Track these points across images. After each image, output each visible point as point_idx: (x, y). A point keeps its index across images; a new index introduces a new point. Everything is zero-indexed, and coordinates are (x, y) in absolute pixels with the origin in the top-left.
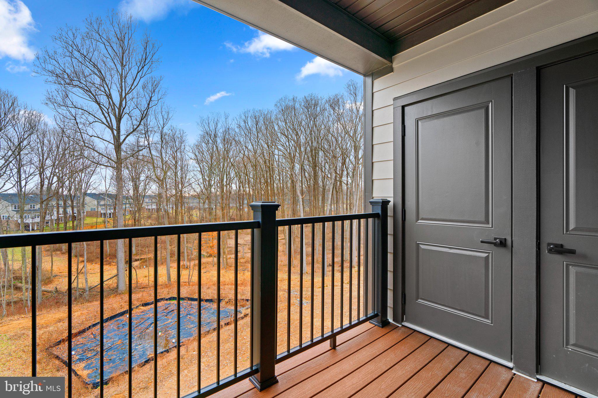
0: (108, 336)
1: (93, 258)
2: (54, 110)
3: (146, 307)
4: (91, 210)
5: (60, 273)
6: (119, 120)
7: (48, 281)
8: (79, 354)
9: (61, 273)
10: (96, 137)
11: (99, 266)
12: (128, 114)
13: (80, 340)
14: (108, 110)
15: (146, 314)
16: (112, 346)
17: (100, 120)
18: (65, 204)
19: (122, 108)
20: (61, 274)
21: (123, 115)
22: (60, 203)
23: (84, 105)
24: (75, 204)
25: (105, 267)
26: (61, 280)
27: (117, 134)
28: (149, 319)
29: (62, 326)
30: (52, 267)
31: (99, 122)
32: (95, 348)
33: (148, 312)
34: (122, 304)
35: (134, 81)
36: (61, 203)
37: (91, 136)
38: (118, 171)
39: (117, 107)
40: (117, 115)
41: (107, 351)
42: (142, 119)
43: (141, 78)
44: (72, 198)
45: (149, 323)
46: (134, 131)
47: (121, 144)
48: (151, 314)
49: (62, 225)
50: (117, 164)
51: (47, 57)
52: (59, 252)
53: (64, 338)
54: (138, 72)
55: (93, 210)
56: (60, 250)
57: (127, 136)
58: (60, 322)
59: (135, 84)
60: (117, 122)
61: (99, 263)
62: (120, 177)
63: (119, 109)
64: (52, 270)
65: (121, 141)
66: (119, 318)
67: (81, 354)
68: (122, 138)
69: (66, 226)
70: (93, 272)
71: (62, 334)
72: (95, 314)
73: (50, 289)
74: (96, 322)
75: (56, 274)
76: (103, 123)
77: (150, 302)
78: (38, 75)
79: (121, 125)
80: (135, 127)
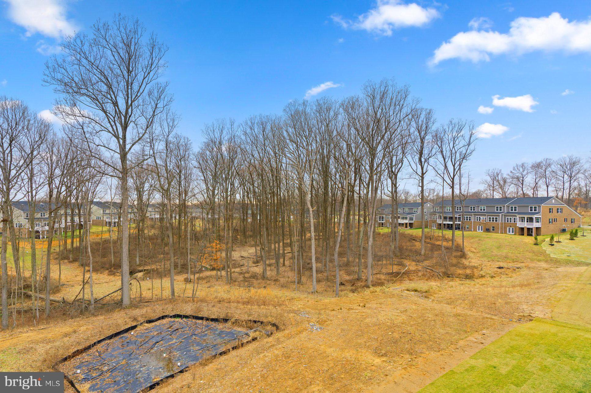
1: (98, 268)
4: (97, 219)
6: (125, 128)
7: (56, 290)
10: (103, 146)
12: (134, 122)
14: (114, 118)
17: (106, 129)
18: (72, 212)
19: (128, 117)
20: (68, 283)
21: (129, 123)
22: (68, 212)
23: (91, 114)
24: (81, 213)
26: (68, 289)
27: (123, 143)
30: (60, 276)
31: (105, 131)
34: (127, 320)
35: (140, 87)
37: (98, 146)
38: (123, 182)
39: (123, 115)
40: (123, 123)
42: (147, 128)
43: (147, 84)
44: (79, 206)
46: (139, 139)
47: (127, 153)
49: (69, 234)
50: (123, 174)
51: (57, 66)
52: (66, 261)
53: (70, 354)
54: (144, 78)
55: (99, 219)
56: (68, 258)
57: (133, 145)
58: (66, 337)
59: (141, 90)
60: (123, 130)
62: (126, 187)
63: (125, 117)
64: (60, 279)
65: (127, 150)
68: (128, 147)
69: (74, 234)
70: (98, 282)
71: (68, 350)
72: (100, 329)
73: (57, 299)
74: (101, 338)
75: (63, 283)
76: (109, 132)
77: (154, 318)
78: (48, 84)
79: (127, 133)
80: (141, 135)
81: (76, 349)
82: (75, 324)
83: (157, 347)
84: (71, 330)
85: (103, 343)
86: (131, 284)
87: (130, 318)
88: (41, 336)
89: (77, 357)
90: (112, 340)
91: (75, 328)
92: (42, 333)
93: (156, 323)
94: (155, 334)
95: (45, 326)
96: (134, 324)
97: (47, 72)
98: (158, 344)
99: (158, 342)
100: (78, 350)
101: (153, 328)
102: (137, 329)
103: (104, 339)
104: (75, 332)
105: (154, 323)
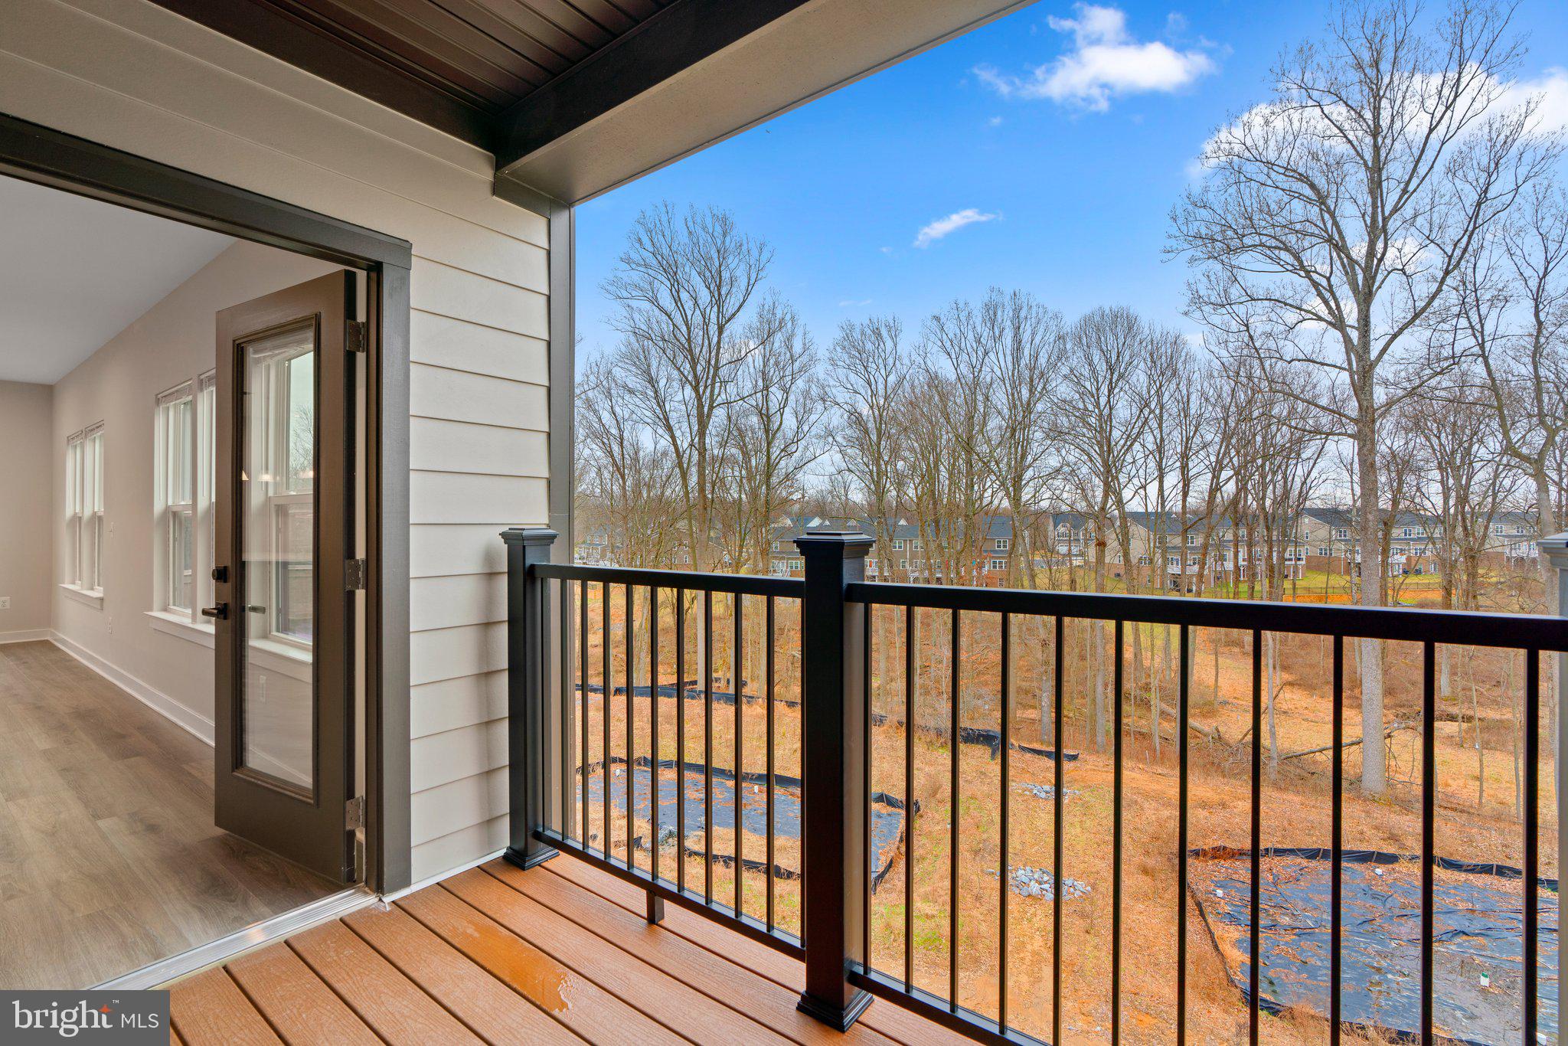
0: (1310, 899)
1: (1315, 681)
2: (1202, 322)
3: (1449, 872)
4: (1321, 554)
5: (1235, 698)
6: (1365, 298)
7: (1210, 710)
8: (1232, 904)
9: (1238, 699)
10: (1303, 360)
11: (1331, 706)
12: (1402, 270)
13: (1241, 871)
14: (1328, 279)
15: (1444, 892)
16: (1317, 930)
17: (1312, 313)
18: (1250, 534)
19: (1375, 261)
20: (1236, 701)
21: (1379, 278)
22: (1241, 534)
23: (1272, 287)
24: (1274, 538)
25: (1348, 713)
26: (1233, 714)
27: (1359, 338)
28: (1450, 915)
29: (1206, 818)
30: (1216, 681)
31: (1312, 319)
32: (1272, 911)
33: (1452, 891)
34: (1365, 829)
35: (1417, 162)
36: (1243, 532)
37: (1290, 362)
38: (1364, 445)
39: (1359, 265)
40: (1360, 283)
41: (1299, 936)
42: (1447, 273)
43: (1443, 144)
44: (1269, 521)
45: (1451, 929)
46: (1416, 316)
47: (1372, 366)
48: (1462, 901)
49: (1244, 587)
50: (1360, 425)
51: (1190, 208)
52: (1236, 650)
53: (1206, 848)
54: (1431, 131)
55: (1326, 554)
56: (1239, 644)
57: (1395, 336)
58: (1204, 808)
59: (1422, 169)
60: (1359, 305)
61: (1332, 699)
62: (1370, 460)
63: (1367, 269)
64: (1216, 686)
65: (1374, 355)
66: (1350, 865)
67: (1236, 906)
68: (1375, 349)
69: (1253, 588)
70: (1311, 717)
71: (1204, 837)
72: (1286, 823)
73: (1206, 729)
74: (1285, 847)
75: (1226, 699)
76: (1320, 319)
77: (1466, 861)
78: (1171, 255)
79: (1372, 309)
80: (1420, 304)
81: (1220, 843)
82: (1226, 788)
83: (1459, 945)
84: (1216, 798)
85: (1289, 860)
86: (1389, 736)
87: (1377, 828)
88: (1155, 787)
89: (1222, 862)
90: (1313, 863)
91: (1226, 798)
92: (1158, 782)
93: (1471, 877)
94: (1461, 906)
95: (1165, 771)
96: (1389, 849)
97: (1174, 231)
98: (1465, 937)
99: (1464, 933)
100: (1225, 848)
101: (1455, 888)
102: (1396, 866)
103: (1291, 851)
104: (1224, 805)
105: (1463, 875)
